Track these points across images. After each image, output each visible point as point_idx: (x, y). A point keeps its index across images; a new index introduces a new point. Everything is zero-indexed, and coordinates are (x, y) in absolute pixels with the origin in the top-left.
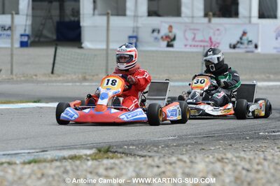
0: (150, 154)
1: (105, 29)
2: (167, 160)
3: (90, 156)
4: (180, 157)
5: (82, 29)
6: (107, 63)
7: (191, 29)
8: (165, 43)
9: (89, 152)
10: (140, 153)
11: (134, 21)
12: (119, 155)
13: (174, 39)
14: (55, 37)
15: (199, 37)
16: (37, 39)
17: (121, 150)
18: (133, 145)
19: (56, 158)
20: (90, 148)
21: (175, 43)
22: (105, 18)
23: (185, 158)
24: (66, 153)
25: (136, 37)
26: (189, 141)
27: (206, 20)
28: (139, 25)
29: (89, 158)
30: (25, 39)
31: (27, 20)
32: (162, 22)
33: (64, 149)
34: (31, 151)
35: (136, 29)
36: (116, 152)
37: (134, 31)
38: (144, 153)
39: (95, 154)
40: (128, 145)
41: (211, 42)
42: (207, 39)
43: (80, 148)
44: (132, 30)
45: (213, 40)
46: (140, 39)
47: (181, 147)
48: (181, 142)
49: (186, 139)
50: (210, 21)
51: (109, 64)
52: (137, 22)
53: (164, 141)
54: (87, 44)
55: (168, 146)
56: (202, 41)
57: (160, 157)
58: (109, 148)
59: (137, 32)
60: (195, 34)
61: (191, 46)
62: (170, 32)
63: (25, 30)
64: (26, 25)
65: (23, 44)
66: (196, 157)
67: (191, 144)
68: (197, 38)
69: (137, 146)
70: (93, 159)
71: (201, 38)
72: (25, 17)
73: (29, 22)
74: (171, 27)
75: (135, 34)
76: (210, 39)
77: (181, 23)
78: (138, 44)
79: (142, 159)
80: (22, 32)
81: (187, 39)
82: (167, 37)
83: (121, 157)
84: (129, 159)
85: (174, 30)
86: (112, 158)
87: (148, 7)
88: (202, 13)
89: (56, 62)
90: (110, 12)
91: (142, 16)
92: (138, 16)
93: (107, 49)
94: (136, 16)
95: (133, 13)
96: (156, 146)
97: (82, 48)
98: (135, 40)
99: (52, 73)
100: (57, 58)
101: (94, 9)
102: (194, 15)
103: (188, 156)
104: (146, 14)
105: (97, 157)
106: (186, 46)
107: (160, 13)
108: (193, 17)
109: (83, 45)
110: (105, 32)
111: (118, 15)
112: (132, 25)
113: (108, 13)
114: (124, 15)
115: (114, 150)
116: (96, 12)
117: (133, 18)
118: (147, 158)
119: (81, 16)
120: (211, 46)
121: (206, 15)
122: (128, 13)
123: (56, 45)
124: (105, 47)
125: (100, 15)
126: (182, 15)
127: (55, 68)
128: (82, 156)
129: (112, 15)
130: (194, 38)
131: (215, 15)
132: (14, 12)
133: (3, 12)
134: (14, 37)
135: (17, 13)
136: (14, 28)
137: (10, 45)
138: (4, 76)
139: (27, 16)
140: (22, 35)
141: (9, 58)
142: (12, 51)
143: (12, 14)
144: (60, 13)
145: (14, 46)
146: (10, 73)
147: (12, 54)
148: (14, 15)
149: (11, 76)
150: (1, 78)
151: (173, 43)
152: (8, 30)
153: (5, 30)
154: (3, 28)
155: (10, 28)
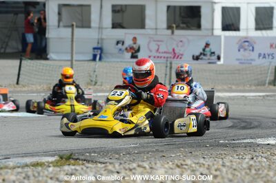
0: (111, 161)
1: (70, 40)
2: (127, 166)
3: (52, 163)
4: (140, 163)
5: (48, 41)
7: (155, 41)
9: (51, 159)
10: (102, 160)
11: (99, 34)
12: (81, 162)
13: (138, 50)
14: (20, 48)
15: (163, 49)
16: (2, 51)
17: (83, 157)
18: (95, 152)
19: (19, 165)
20: (52, 156)
22: (70, 30)
23: (146, 165)
24: (28, 160)
25: (101, 49)
26: (149, 149)
27: (170, 31)
28: (104, 37)
29: (51, 165)
32: (126, 34)
33: (27, 156)
35: (100, 40)
36: (77, 159)
37: (98, 43)
38: (107, 160)
39: (57, 162)
40: (90, 153)
41: (175, 53)
42: (171, 50)
43: (43, 155)
45: (177, 51)
46: (104, 51)
47: (142, 155)
48: (142, 150)
49: (147, 147)
50: (173, 33)
52: (102, 33)
53: (126, 149)
54: (51, 55)
55: (129, 154)
56: (165, 52)
57: (121, 164)
58: (71, 155)
59: (102, 43)
60: (159, 46)
61: (154, 57)
62: (135, 43)
66: (156, 164)
67: (153, 152)
68: (161, 50)
69: (99, 153)
70: (54, 166)
71: (166, 50)
74: (135, 39)
75: (99, 46)
76: (174, 50)
77: (145, 34)
78: (103, 55)
79: (103, 165)
81: (151, 51)
82: (132, 48)
83: (83, 164)
84: (90, 165)
85: (139, 42)
86: (74, 165)
87: (113, 20)
88: (165, 25)
89: (21, 72)
90: (74, 24)
91: (106, 28)
92: (102, 28)
93: (72, 61)
94: (100, 28)
95: (97, 26)
96: (117, 154)
97: (47, 59)
98: (99, 51)
99: (17, 83)
100: (22, 69)
101: (60, 20)
102: (158, 27)
103: (148, 162)
104: (111, 26)
105: (59, 164)
106: (150, 57)
107: (125, 25)
108: (156, 29)
109: (48, 57)
110: (70, 43)
111: (83, 27)
112: (97, 37)
113: (73, 25)
114: (89, 27)
115: (76, 157)
116: (61, 24)
117: (97, 30)
118: (108, 164)
119: (47, 28)
120: (174, 58)
121: (169, 27)
122: (93, 24)
123: (21, 56)
124: (70, 58)
125: (65, 26)
126: (146, 27)
127: (20, 79)
128: (44, 163)
129: (77, 27)
130: (158, 50)
131: (178, 27)
151: (136, 54)
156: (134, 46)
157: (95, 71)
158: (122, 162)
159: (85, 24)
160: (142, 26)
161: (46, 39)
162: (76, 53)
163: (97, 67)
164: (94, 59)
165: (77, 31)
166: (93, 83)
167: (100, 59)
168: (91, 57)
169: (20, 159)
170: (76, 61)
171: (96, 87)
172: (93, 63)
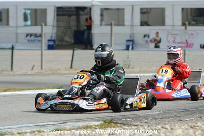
0: (141, 124)
1: (109, 35)
2: (154, 128)
3: (98, 125)
4: (163, 126)
5: (93, 35)
7: (172, 34)
8: (153, 45)
9: (97, 123)
10: (135, 123)
12: (119, 125)
13: (160, 42)
14: (73, 42)
15: (178, 40)
16: (60, 43)
17: (121, 122)
18: (129, 118)
19: (73, 128)
20: (98, 121)
21: (161, 45)
22: (109, 27)
23: (168, 126)
24: (80, 124)
25: (132, 41)
26: (170, 115)
27: (183, 27)
28: (135, 32)
29: (97, 127)
30: (52, 43)
31: (53, 29)
32: (151, 29)
33: (79, 121)
34: (55, 123)
35: (132, 35)
36: (117, 123)
37: (130, 37)
38: (138, 123)
39: (102, 125)
40: (126, 118)
41: (187, 44)
43: (91, 121)
44: (129, 35)
45: (189, 41)
46: (135, 42)
47: (165, 119)
48: (164, 115)
49: (168, 113)
50: (186, 28)
52: (133, 29)
53: (152, 115)
55: (155, 119)
56: (180, 43)
57: (149, 126)
58: (112, 120)
59: (133, 37)
60: (175, 38)
62: (157, 36)
63: (51, 37)
64: (52, 33)
65: (50, 47)
66: (175, 126)
67: (172, 117)
68: (176, 41)
69: (132, 118)
70: (100, 128)
71: (180, 41)
72: (51, 27)
73: (54, 31)
74: (157, 33)
75: (131, 39)
76: (186, 41)
77: (165, 30)
78: (134, 46)
79: (136, 127)
80: (50, 38)
81: (169, 42)
82: (155, 40)
83: (121, 127)
84: (126, 127)
85: (160, 35)
86: (114, 127)
87: (141, 19)
88: (180, 23)
89: (74, 59)
90: (113, 22)
91: (136, 26)
94: (132, 25)
95: (130, 24)
96: (146, 119)
99: (71, 67)
100: (74, 57)
101: (102, 20)
102: (175, 24)
104: (139, 24)
105: (103, 127)
106: (168, 46)
107: (149, 23)
108: (173, 25)
109: (94, 47)
110: (110, 37)
111: (119, 25)
112: (129, 32)
113: (111, 24)
115: (116, 122)
116: (103, 23)
117: (130, 27)
118: (139, 126)
119: (93, 26)
120: (187, 46)
121: (183, 24)
122: (126, 23)
123: (74, 47)
125: (106, 25)
126: (166, 24)
127: (73, 64)
128: (92, 126)
129: (115, 25)
130: (174, 41)
131: (190, 24)
132: (43, 24)
133: (35, 23)
134: (43, 42)
135: (46, 25)
136: (43, 36)
137: (40, 48)
138: (36, 70)
139: (53, 26)
140: (49, 41)
141: (40, 57)
142: (42, 52)
143: (42, 25)
144: (77, 24)
145: (44, 48)
146: (40, 68)
147: (42, 54)
148: (44, 26)
149: (42, 71)
150: (33, 72)
151: (158, 44)
152: (39, 37)
153: (37, 37)
154: (36, 36)
155: (41, 36)
156: (157, 38)
157: (128, 58)
159: (121, 23)
160: (163, 23)
161: (92, 34)
162: (115, 44)
163: (129, 54)
164: (128, 48)
165: (114, 28)
166: (127, 67)
167: (132, 49)
168: (125, 47)
169: (74, 123)
171: (129, 69)
172: (126, 52)
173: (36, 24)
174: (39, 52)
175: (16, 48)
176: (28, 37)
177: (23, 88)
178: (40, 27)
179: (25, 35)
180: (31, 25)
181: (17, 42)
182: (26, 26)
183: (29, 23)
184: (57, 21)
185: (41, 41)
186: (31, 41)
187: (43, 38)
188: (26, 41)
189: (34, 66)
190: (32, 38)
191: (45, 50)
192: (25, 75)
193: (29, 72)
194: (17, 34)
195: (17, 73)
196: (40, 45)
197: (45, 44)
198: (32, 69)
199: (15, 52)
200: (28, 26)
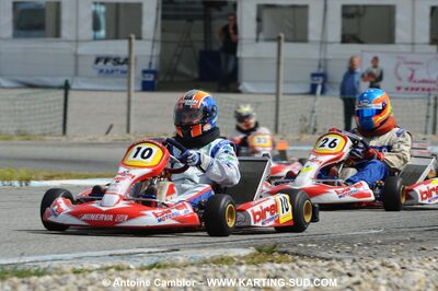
0: (338, 256)
1: (275, 61)
2: (364, 265)
3: (244, 258)
4: (385, 260)
5: (240, 61)
6: (277, 116)
7: (407, 63)
8: (368, 84)
9: (244, 252)
10: (324, 254)
11: (321, 49)
12: (290, 257)
13: (380, 78)
14: (196, 75)
15: (420, 75)
16: (168, 79)
17: (294, 250)
18: (313, 242)
19: (193, 261)
20: (246, 246)
22: (274, 45)
23: (394, 262)
24: (208, 254)
25: (324, 75)
26: (400, 237)
28: (329, 56)
29: (243, 261)
30: (151, 78)
31: (153, 47)
32: (363, 51)
33: (205, 247)
34: (153, 250)
35: (323, 63)
36: (285, 252)
37: (320, 66)
38: (332, 254)
39: (253, 256)
40: (305, 242)
42: (435, 78)
43: (230, 246)
44: (317, 64)
46: (330, 79)
47: (389, 246)
48: (389, 238)
49: (397, 234)
51: (280, 118)
52: (326, 51)
53: (362, 236)
54: (245, 86)
55: (368, 245)
56: (424, 81)
57: (354, 261)
58: (275, 246)
59: (325, 67)
60: (413, 71)
61: (407, 89)
62: (375, 67)
63: (150, 64)
64: (152, 56)
65: (147, 87)
66: (410, 261)
67: (406, 241)
68: (416, 78)
69: (319, 243)
70: (248, 264)
71: (425, 78)
72: (150, 43)
73: (157, 51)
74: (375, 60)
75: (321, 71)
77: (393, 53)
78: (327, 86)
79: (327, 263)
80: (146, 68)
81: (400, 79)
82: (370, 75)
83: (294, 261)
84: (304, 263)
85: (381, 64)
86: (279, 262)
87: (343, 29)
88: (426, 38)
90: (282, 35)
91: (333, 43)
92: (326, 43)
93: (277, 94)
94: (324, 43)
95: (319, 39)
96: (349, 244)
97: (239, 92)
98: (321, 80)
101: (259, 30)
102: (416, 41)
103: (398, 259)
104: (339, 39)
105: (256, 260)
106: (399, 88)
107: (362, 39)
108: (413, 44)
109: (241, 88)
110: (275, 67)
111: (295, 40)
112: (317, 57)
113: (279, 38)
114: (305, 40)
115: (283, 250)
116: (262, 36)
117: (319, 46)
118: (334, 261)
121: (434, 41)
122: (311, 37)
124: (274, 91)
125: (267, 40)
126: (397, 41)
128: (232, 258)
129: (287, 40)
130: (412, 77)
132: (133, 36)
133: (115, 35)
134: (133, 75)
135: (139, 38)
136: (133, 61)
137: (126, 88)
138: (116, 135)
139: (154, 41)
140: (145, 72)
141: (125, 107)
142: (129, 96)
143: (130, 39)
144: (206, 37)
145: (133, 88)
146: (125, 130)
147: (129, 102)
148: (134, 41)
149: (128, 136)
150: (110, 138)
151: (377, 84)
152: (123, 63)
153: (119, 63)
154: (117, 61)
155: (127, 61)
156: (375, 71)
157: (313, 112)
158: (356, 258)
159: (299, 36)
160: (388, 37)
162: (285, 82)
163: (316, 104)
164: (313, 91)
165: (286, 47)
166: (311, 130)
167: (323, 92)
168: (307, 89)
169: (193, 251)
170: (284, 94)
171: (316, 136)
172: (310, 99)
173: (117, 37)
174: (124, 96)
175: (73, 87)
176: (101, 64)
177: (87, 173)
178: (126, 42)
179: (93, 60)
180: (107, 38)
181: (76, 74)
182: (95, 39)
183: (102, 33)
184: (163, 30)
185: (127, 73)
186: (107, 72)
187: (133, 67)
188: (95, 72)
189: (111, 127)
190: (110, 65)
191: (136, 91)
192: (93, 144)
193: (102, 140)
194: (76, 56)
195: (76, 140)
196: (125, 80)
197: (136, 78)
198: (107, 133)
199: (72, 95)
200: (101, 39)
